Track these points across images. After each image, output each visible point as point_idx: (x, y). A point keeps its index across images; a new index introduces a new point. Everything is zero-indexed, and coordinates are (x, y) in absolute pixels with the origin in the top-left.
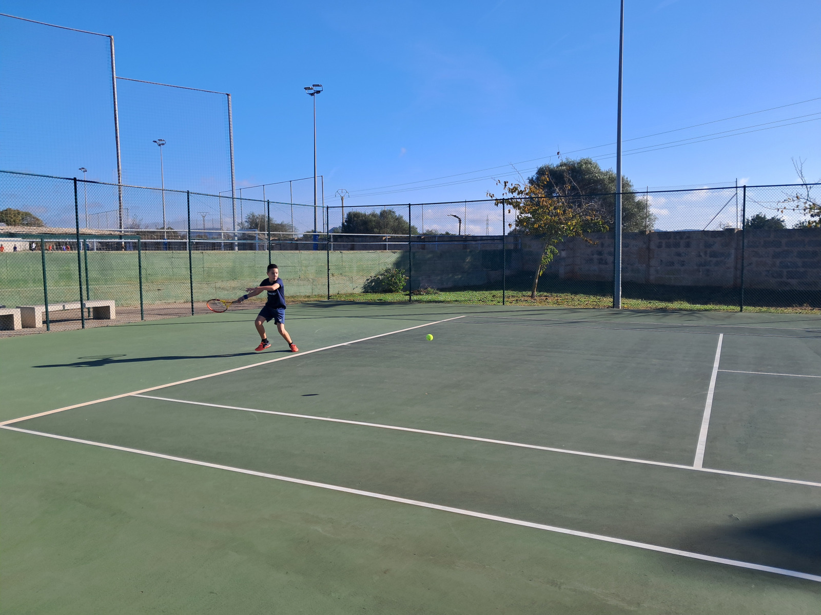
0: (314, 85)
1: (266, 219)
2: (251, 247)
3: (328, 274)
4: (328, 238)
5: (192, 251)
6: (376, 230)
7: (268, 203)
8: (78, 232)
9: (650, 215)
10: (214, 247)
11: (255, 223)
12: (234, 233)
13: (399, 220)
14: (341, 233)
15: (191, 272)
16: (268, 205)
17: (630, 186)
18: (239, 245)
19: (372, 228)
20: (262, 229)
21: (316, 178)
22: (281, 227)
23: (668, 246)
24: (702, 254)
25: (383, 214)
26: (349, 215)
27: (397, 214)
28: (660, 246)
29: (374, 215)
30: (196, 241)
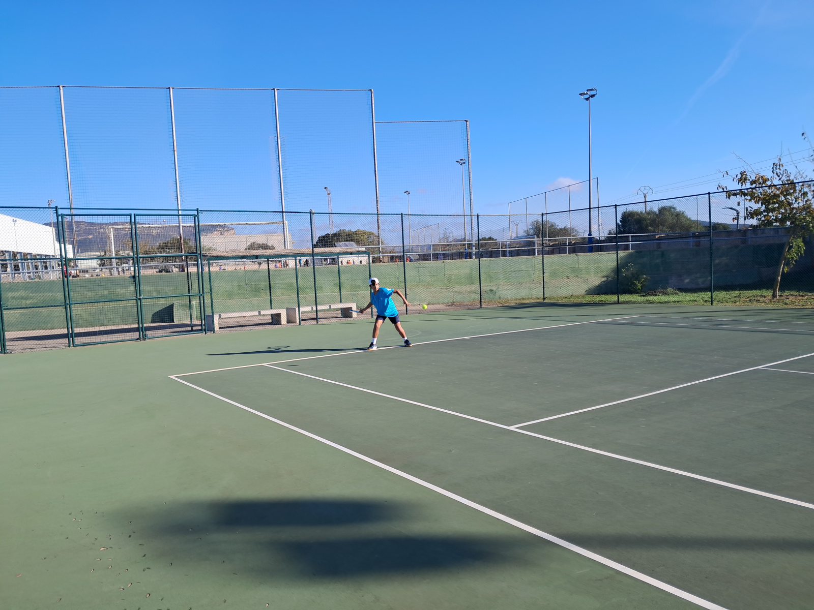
0: (588, 90)
2: (531, 253)
3: (543, 277)
5: (406, 263)
6: (650, 228)
8: (313, 252)
13: (679, 215)
19: (647, 226)
21: (591, 180)
25: (663, 210)
26: (624, 214)
27: (678, 210)
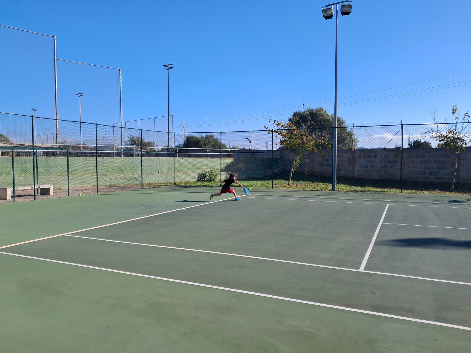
0: (168, 64)
1: (140, 139)
2: (132, 155)
3: (175, 170)
4: (175, 151)
5: (98, 157)
6: (203, 146)
7: (141, 130)
8: (33, 146)
9: (355, 139)
10: (110, 155)
11: (133, 142)
12: (122, 147)
13: (216, 140)
14: (183, 148)
15: (97, 169)
16: (141, 132)
17: (344, 123)
18: (124, 154)
19: (201, 144)
20: (138, 145)
21: (169, 116)
22: (149, 144)
23: (365, 157)
24: (383, 161)
25: (207, 137)
26: (188, 138)
27: (215, 137)
28: (360, 157)
29: (202, 138)
30: (100, 151)
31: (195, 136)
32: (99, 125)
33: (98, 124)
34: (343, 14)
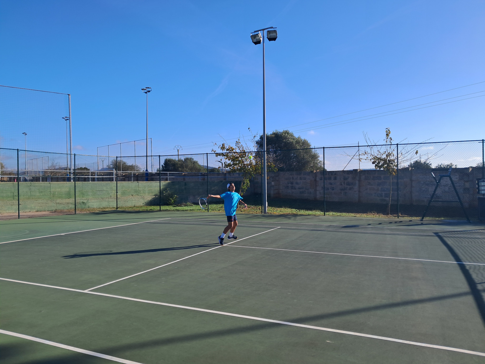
0: (146, 88)
3: (117, 195)
5: (20, 183)
13: (195, 163)
17: (310, 145)
19: (178, 168)
20: (119, 170)
21: (148, 139)
23: (326, 179)
24: (342, 184)
26: (166, 160)
27: (194, 160)
28: (321, 179)
29: (179, 161)
31: (174, 159)
32: (22, 150)
33: (20, 150)
34: (270, 39)
